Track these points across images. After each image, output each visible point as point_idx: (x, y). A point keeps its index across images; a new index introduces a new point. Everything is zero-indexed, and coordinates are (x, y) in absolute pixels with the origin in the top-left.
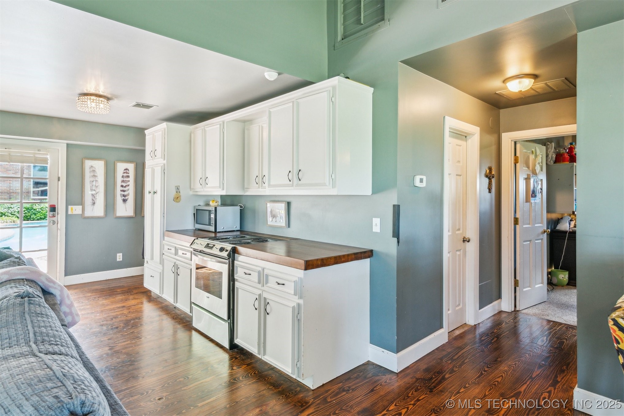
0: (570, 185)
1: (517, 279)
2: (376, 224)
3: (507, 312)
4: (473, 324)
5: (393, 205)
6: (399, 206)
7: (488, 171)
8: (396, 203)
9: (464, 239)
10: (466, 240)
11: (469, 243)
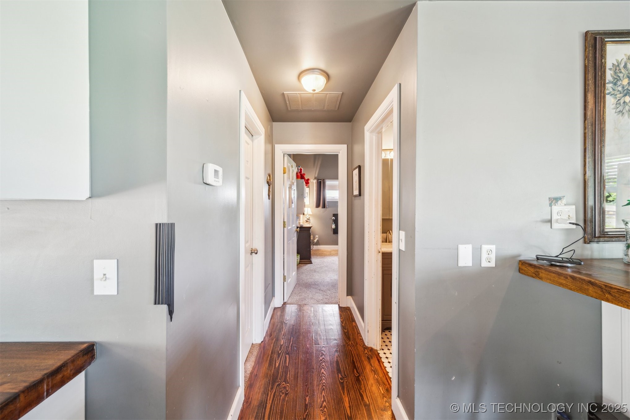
0: (302, 195)
1: (285, 275)
2: (104, 275)
3: (279, 307)
4: (260, 342)
5: (157, 224)
6: (171, 226)
7: (268, 178)
8: (164, 220)
9: (251, 251)
10: (254, 252)
11: (256, 255)
